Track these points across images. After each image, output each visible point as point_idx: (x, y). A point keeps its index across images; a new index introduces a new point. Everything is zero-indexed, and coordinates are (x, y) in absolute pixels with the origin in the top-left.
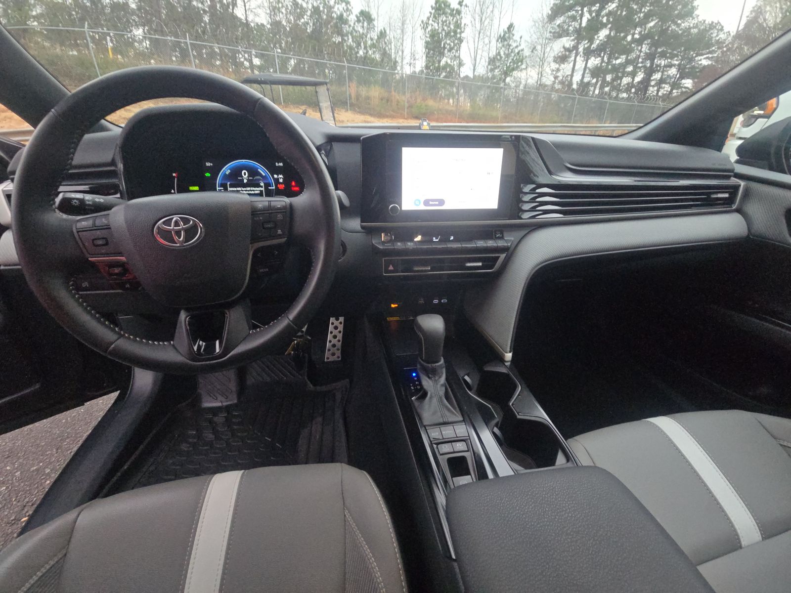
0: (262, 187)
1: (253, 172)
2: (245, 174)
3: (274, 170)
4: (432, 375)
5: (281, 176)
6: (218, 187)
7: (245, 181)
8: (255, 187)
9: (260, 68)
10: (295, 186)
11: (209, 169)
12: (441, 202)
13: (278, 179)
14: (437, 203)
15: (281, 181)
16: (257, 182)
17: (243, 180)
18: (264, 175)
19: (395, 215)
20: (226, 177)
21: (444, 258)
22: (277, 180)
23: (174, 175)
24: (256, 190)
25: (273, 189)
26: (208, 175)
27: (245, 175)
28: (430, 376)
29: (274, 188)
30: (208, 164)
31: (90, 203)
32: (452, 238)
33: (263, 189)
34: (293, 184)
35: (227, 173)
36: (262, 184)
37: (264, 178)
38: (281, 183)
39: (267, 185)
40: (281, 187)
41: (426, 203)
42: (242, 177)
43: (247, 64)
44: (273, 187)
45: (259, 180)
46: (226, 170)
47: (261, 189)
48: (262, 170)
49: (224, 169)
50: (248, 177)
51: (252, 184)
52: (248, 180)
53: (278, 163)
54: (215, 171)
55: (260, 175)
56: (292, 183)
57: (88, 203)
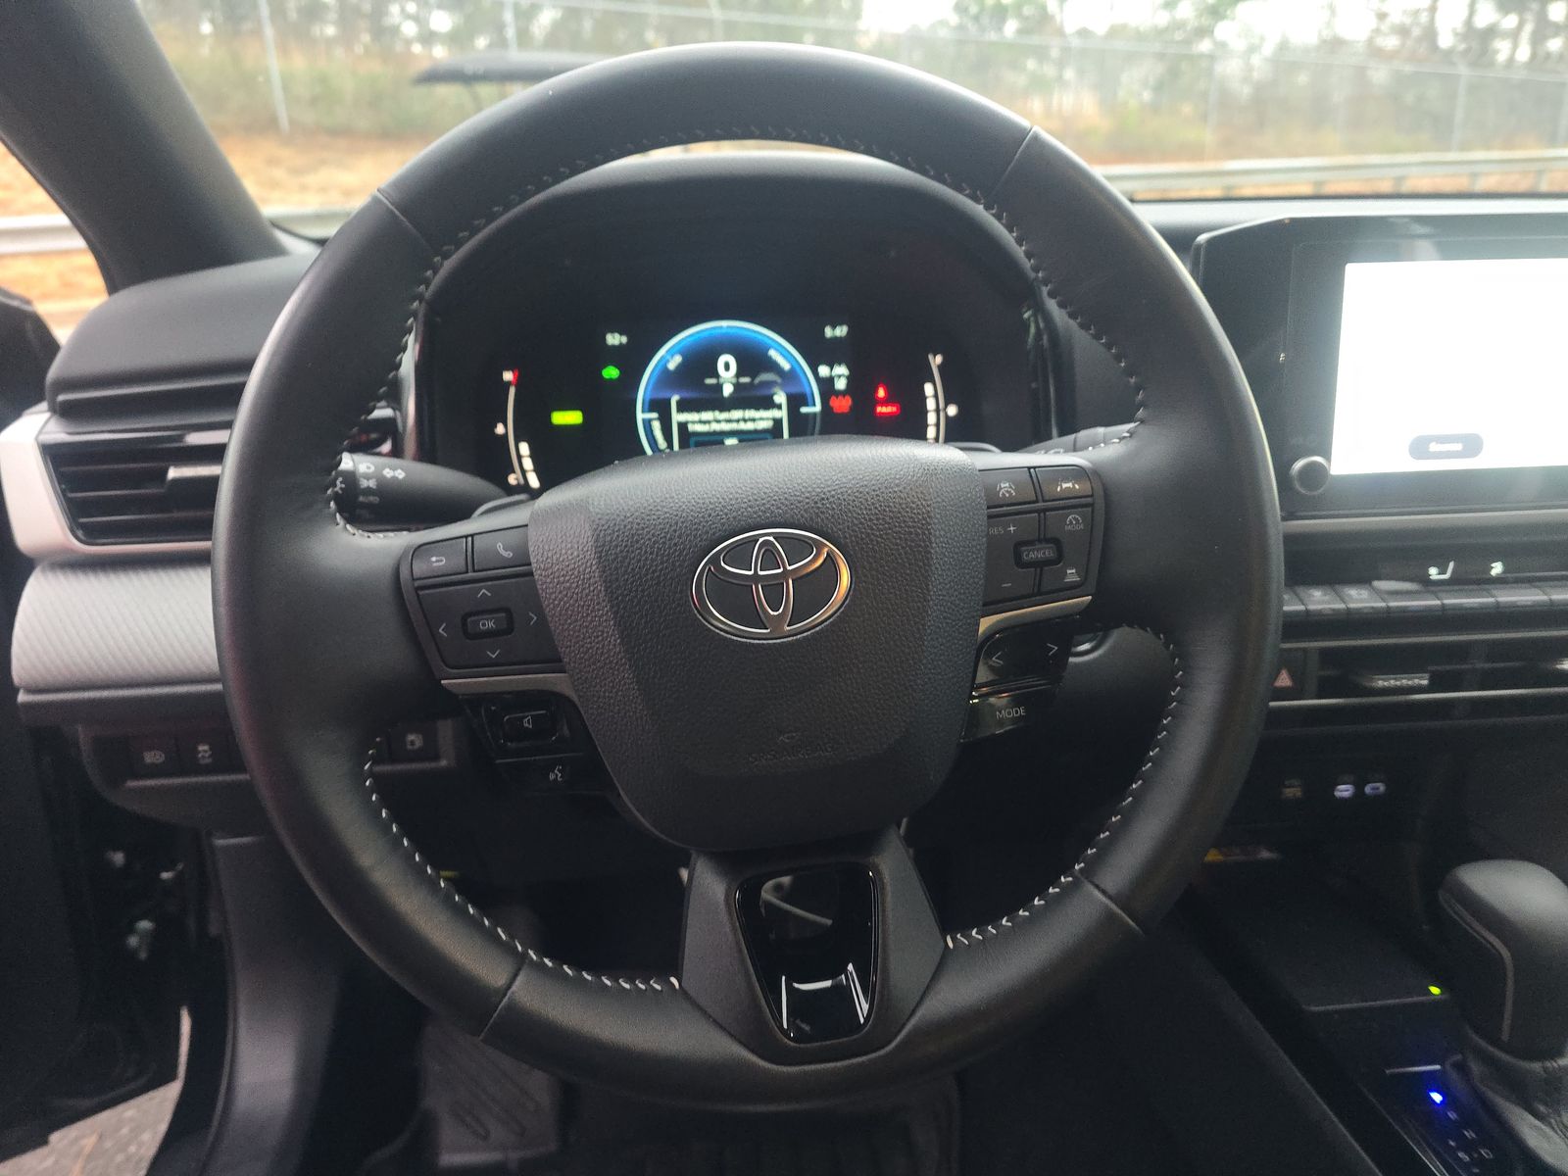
0: (779, 407)
1: (752, 360)
2: (727, 367)
3: (817, 352)
4: (1546, 1104)
5: (841, 370)
6: (643, 412)
7: (728, 390)
8: (757, 408)
9: (455, 39)
10: (884, 402)
11: (616, 356)
12: (1472, 445)
13: (831, 380)
14: (1458, 447)
15: (841, 384)
16: (765, 392)
17: (719, 387)
18: (786, 366)
19: (1315, 493)
20: (668, 379)
21: (1470, 644)
22: (827, 385)
23: (508, 376)
24: (761, 419)
25: (815, 414)
26: (611, 373)
27: (727, 370)
28: (1542, 1108)
29: (818, 408)
30: (614, 339)
31: (372, 484)
32: (1497, 569)
33: (782, 414)
34: (881, 393)
35: (672, 366)
36: (780, 398)
37: (789, 377)
38: (839, 393)
39: (796, 401)
40: (842, 405)
41: (1419, 448)
42: (717, 375)
43: (409, 29)
44: (814, 405)
45: (770, 384)
46: (669, 355)
47: (775, 413)
48: (783, 353)
49: (662, 352)
50: (739, 375)
51: (750, 397)
52: (737, 386)
53: (834, 327)
54: (633, 361)
55: (773, 367)
56: (876, 391)
57: (364, 483)
